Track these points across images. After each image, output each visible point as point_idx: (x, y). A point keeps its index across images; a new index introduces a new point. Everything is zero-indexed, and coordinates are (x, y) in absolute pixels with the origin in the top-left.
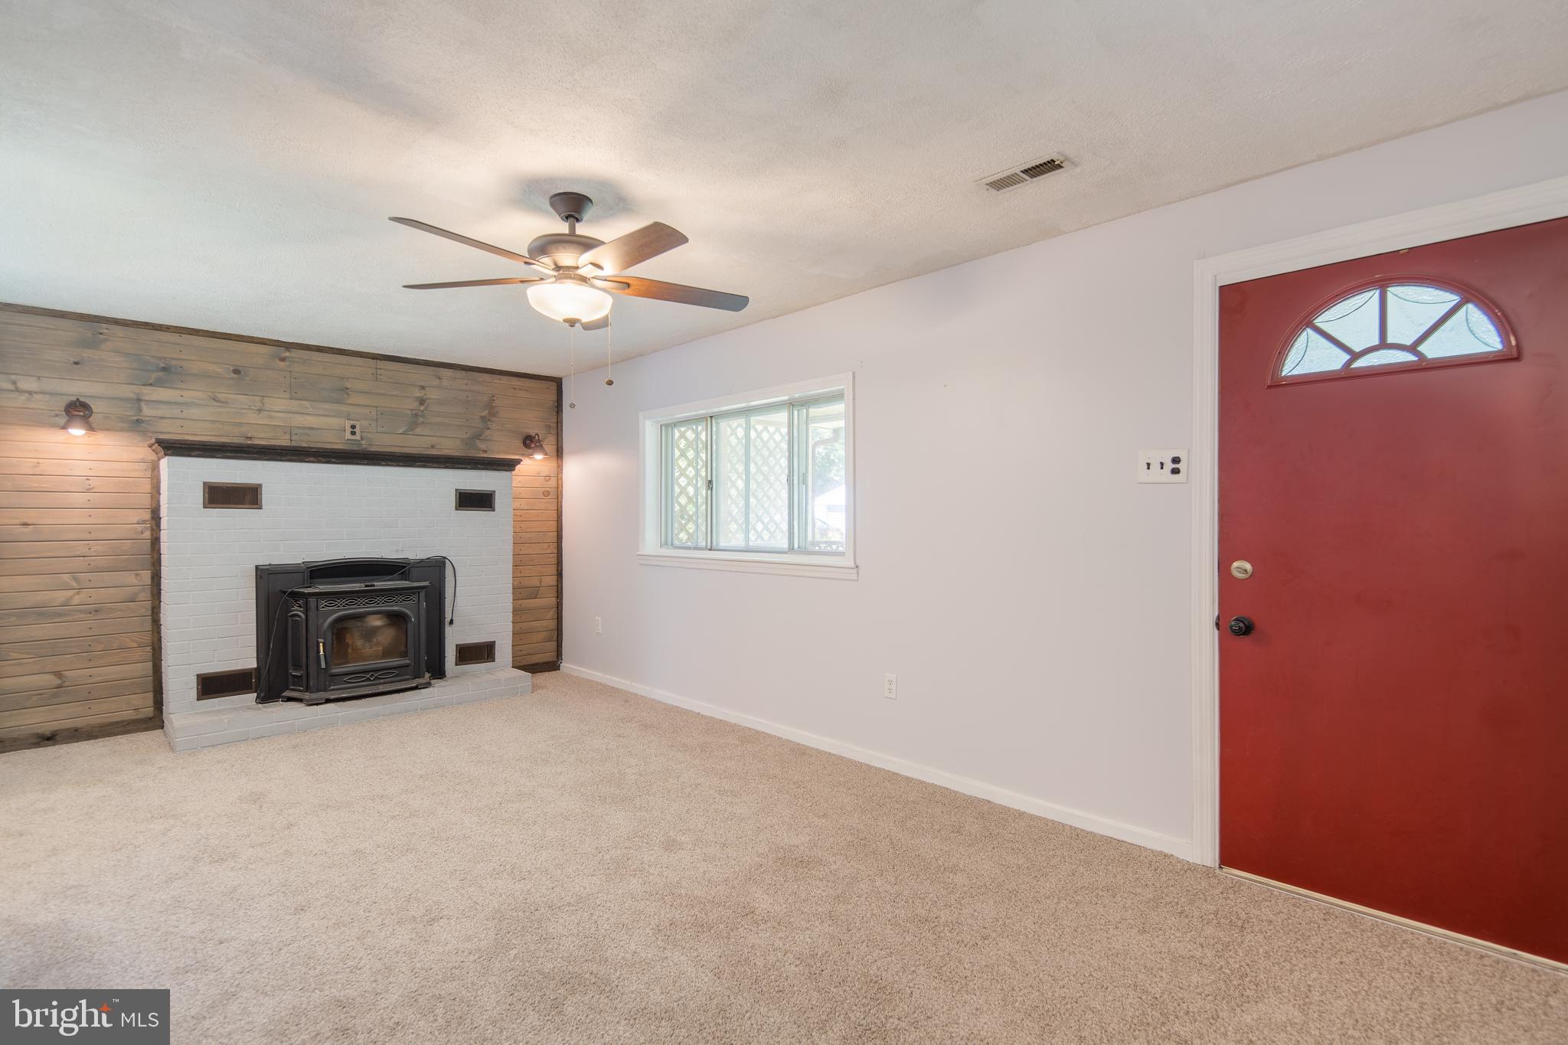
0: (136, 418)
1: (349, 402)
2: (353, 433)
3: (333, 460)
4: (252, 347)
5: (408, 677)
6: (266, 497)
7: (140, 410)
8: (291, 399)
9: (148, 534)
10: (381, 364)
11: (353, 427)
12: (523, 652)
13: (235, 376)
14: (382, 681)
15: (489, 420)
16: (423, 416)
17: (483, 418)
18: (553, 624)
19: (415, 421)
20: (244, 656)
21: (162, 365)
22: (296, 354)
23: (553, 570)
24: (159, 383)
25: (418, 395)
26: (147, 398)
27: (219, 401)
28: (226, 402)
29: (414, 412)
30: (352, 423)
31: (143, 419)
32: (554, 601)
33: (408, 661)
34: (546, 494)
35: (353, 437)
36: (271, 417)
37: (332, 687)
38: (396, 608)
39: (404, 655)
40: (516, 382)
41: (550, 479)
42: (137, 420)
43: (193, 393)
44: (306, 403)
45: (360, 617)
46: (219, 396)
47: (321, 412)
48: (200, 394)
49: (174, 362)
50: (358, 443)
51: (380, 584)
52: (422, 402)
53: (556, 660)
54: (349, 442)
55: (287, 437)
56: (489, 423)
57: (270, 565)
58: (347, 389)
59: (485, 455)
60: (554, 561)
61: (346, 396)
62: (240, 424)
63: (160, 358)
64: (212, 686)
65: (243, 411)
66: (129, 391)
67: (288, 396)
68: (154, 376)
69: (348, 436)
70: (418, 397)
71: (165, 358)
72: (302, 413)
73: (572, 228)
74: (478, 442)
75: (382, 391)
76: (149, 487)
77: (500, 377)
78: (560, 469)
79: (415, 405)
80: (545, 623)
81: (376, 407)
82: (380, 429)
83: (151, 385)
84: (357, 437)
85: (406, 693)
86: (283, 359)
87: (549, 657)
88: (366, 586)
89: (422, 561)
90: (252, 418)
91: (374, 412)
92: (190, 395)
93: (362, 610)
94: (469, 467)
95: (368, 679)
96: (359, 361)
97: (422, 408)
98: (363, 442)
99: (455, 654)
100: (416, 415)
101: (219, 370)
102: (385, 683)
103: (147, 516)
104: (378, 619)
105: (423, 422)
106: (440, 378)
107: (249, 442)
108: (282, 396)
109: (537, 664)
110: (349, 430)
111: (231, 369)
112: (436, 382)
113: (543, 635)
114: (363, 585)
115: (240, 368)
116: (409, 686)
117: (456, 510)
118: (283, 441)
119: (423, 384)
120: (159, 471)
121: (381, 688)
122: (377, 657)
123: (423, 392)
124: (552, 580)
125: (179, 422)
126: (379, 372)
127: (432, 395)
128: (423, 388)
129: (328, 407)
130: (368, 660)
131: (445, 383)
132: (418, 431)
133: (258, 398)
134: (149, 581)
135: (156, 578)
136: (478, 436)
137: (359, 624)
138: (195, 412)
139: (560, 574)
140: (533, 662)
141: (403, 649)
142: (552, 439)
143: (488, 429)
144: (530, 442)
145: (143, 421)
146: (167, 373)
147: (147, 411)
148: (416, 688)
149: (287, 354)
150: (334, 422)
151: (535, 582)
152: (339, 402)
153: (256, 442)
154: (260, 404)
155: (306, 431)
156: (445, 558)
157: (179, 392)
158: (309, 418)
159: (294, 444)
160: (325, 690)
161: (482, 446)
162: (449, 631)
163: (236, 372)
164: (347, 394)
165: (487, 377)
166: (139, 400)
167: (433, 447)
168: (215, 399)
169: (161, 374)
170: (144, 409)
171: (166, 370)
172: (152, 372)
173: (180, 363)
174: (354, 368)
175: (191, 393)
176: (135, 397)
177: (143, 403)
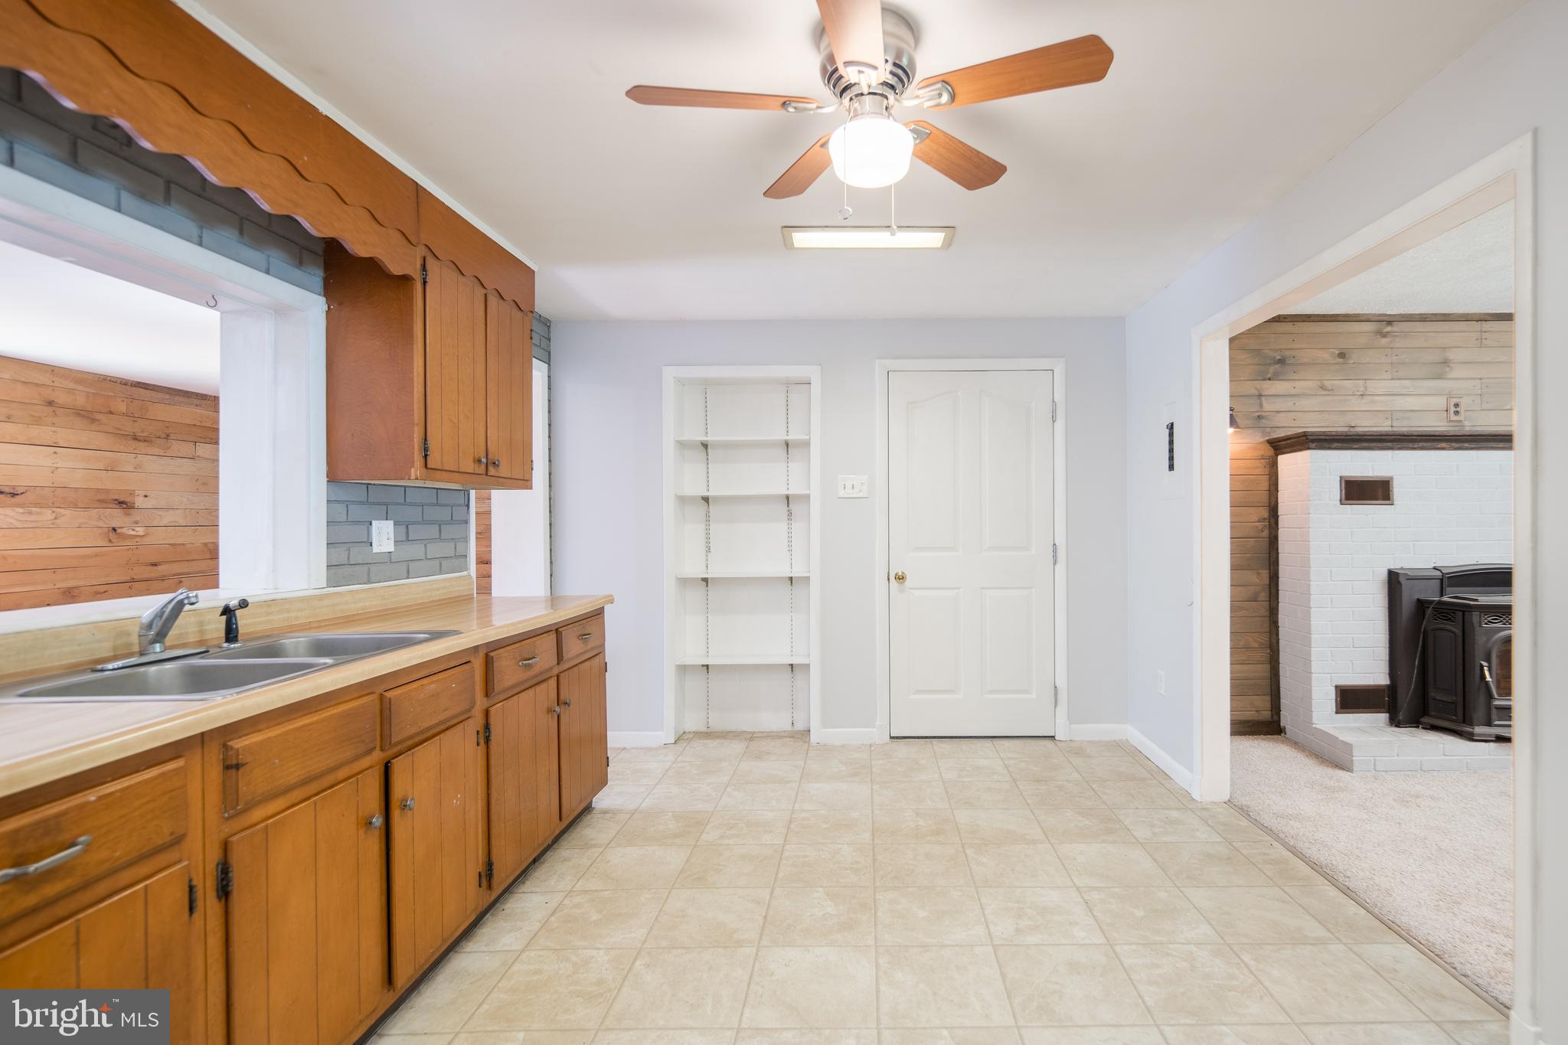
0: (1258, 414)
1: (1450, 376)
2: (1457, 413)
4: (1356, 326)
6: (1397, 491)
7: (1261, 405)
8: (1393, 379)
9: (1266, 533)
10: (1488, 326)
11: (1457, 406)
13: (1341, 360)
20: (1374, 673)
21: (1279, 358)
22: (1396, 327)
24: (1276, 377)
26: (1266, 393)
27: (1326, 390)
28: (1332, 390)
30: (1456, 400)
31: (1263, 414)
35: (1457, 418)
36: (1373, 402)
42: (1259, 416)
44: (1406, 383)
46: (1327, 383)
47: (1423, 392)
48: (1310, 384)
49: (1287, 353)
50: (1461, 426)
54: (1453, 423)
55: (1391, 422)
57: (1403, 569)
58: (1449, 361)
61: (1447, 369)
62: (1342, 413)
63: (1276, 351)
64: (1351, 699)
65: (1349, 397)
66: (1251, 387)
67: (1390, 376)
68: (1272, 369)
69: (1452, 417)
71: (1279, 350)
72: (1404, 395)
75: (1489, 359)
76: (1267, 484)
81: (1482, 380)
82: (1486, 406)
83: (1269, 379)
84: (1461, 417)
86: (1384, 335)
90: (1356, 404)
91: (1479, 388)
92: (1301, 386)
96: (1463, 325)
98: (1466, 424)
101: (1326, 356)
103: (1265, 513)
108: (1384, 377)
110: (1452, 409)
111: (1337, 353)
115: (1343, 351)
118: (1385, 427)
120: (1277, 467)
126: (1483, 336)
129: (1428, 385)
133: (1361, 381)
134: (1267, 581)
135: (1274, 578)
138: (1305, 404)
145: (1263, 417)
146: (1283, 365)
147: (1268, 406)
149: (1389, 329)
150: (1437, 401)
152: (1439, 377)
154: (1364, 389)
155: (1407, 415)
157: (1292, 384)
158: (1410, 399)
163: (1341, 355)
164: (1449, 367)
166: (1260, 396)
168: (1323, 388)
169: (1277, 366)
170: (1264, 404)
171: (1282, 361)
172: (1270, 364)
173: (1292, 353)
174: (1457, 334)
175: (1303, 383)
176: (1256, 393)
177: (1263, 398)
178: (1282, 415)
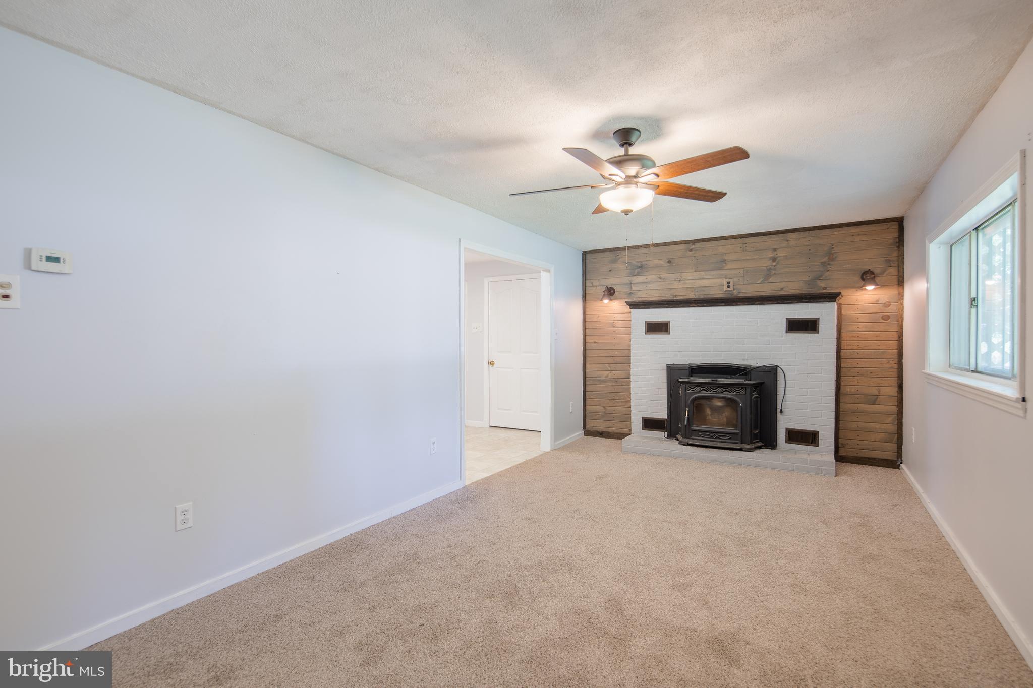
0: (629, 292)
1: (726, 268)
2: (729, 287)
3: (705, 305)
4: (677, 247)
5: (738, 441)
6: (672, 328)
7: (631, 288)
8: (695, 271)
10: (746, 240)
11: (729, 283)
12: (859, 447)
13: (669, 264)
14: (720, 440)
15: (829, 264)
16: (775, 269)
17: (823, 263)
18: (894, 428)
19: (768, 273)
20: (661, 413)
21: (639, 265)
22: (697, 245)
23: (894, 382)
24: (638, 274)
25: (771, 255)
26: (634, 282)
27: (662, 279)
28: (665, 279)
29: (768, 268)
30: (728, 280)
31: (632, 292)
32: (894, 409)
33: (738, 432)
34: (886, 318)
35: (729, 289)
36: (685, 283)
37: (692, 437)
38: (729, 396)
39: (735, 426)
40: (854, 230)
41: (890, 305)
43: (651, 277)
44: (703, 273)
45: (710, 398)
46: (662, 276)
47: (711, 277)
48: (653, 276)
49: (644, 263)
50: (732, 292)
51: (721, 380)
52: (774, 259)
53: (896, 459)
54: (727, 292)
55: (693, 293)
56: (829, 266)
57: (673, 364)
58: (725, 260)
59: (824, 291)
60: (895, 374)
61: (724, 264)
62: (670, 289)
63: (638, 262)
64: (650, 424)
65: (672, 282)
66: (626, 280)
67: (693, 270)
68: (636, 271)
69: (726, 289)
70: (771, 257)
71: (640, 261)
72: (701, 279)
73: (627, 151)
74: (818, 282)
75: (748, 258)
77: (838, 229)
78: (901, 296)
79: (769, 263)
80: (883, 426)
81: (743, 268)
82: (746, 282)
83: (635, 275)
84: (731, 289)
85: (734, 451)
86: (691, 250)
87: (890, 455)
88: (713, 380)
89: (758, 367)
90: (676, 285)
91: (742, 272)
92: (650, 278)
93: (709, 395)
94: (796, 302)
95: (712, 437)
96: (733, 241)
97: (774, 264)
98: (735, 292)
99: (785, 434)
100: (770, 270)
101: (661, 262)
102: (722, 442)
104: (720, 402)
105: (775, 273)
106: (787, 241)
107: (675, 298)
108: (690, 271)
109: (874, 459)
110: (726, 285)
111: (667, 260)
112: (785, 244)
113: (882, 435)
114: (710, 379)
115: (671, 260)
116: (735, 447)
117: (786, 333)
118: (691, 296)
119: (775, 247)
121: (719, 445)
122: (723, 425)
123: (775, 253)
124: (894, 391)
125: (646, 292)
126: (745, 246)
127: (781, 253)
128: (775, 250)
129: (714, 273)
130: (714, 426)
131: (792, 243)
132: (771, 280)
133: (679, 274)
136: (819, 278)
137: (708, 403)
138: (652, 286)
139: (900, 387)
140: (871, 457)
141: (735, 422)
142: (893, 271)
143: (828, 271)
144: (868, 276)
145: (632, 294)
146: (640, 269)
148: (741, 449)
149: (693, 247)
150: (718, 282)
151: (874, 391)
152: (721, 269)
153: (678, 298)
154: (680, 277)
155: (703, 289)
156: (778, 366)
157: (645, 277)
158: (704, 281)
159: (697, 297)
160: (689, 438)
161: (823, 285)
162: (780, 417)
163: (669, 262)
164: (725, 263)
165: (827, 232)
166: (631, 283)
167: (782, 289)
168: (660, 278)
169: (639, 269)
170: (633, 288)
171: (641, 267)
172: (636, 269)
173: (646, 262)
174: (730, 246)
175: (650, 277)
176: (629, 282)
177: (632, 285)
178: (641, 292)
